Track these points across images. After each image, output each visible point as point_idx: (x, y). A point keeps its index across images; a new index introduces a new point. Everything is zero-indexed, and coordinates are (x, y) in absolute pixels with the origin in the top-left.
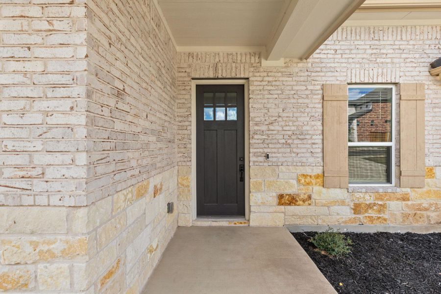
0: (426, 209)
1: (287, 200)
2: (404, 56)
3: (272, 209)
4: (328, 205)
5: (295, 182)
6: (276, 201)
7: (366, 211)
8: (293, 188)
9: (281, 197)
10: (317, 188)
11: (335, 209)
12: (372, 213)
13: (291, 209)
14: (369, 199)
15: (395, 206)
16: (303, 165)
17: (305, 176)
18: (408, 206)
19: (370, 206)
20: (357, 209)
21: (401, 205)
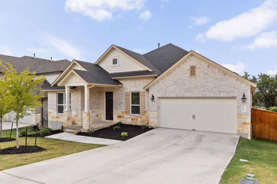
0: (145, 121)
1: (119, 117)
3: (117, 119)
4: (127, 118)
5: (120, 113)
6: (117, 117)
7: (134, 120)
8: (120, 114)
9: (118, 116)
10: (124, 115)
11: (128, 119)
12: (135, 121)
13: (120, 119)
14: (134, 117)
15: (139, 119)
16: (122, 109)
17: (122, 112)
18: (142, 120)
19: (134, 119)
20: (132, 119)
21: (140, 119)
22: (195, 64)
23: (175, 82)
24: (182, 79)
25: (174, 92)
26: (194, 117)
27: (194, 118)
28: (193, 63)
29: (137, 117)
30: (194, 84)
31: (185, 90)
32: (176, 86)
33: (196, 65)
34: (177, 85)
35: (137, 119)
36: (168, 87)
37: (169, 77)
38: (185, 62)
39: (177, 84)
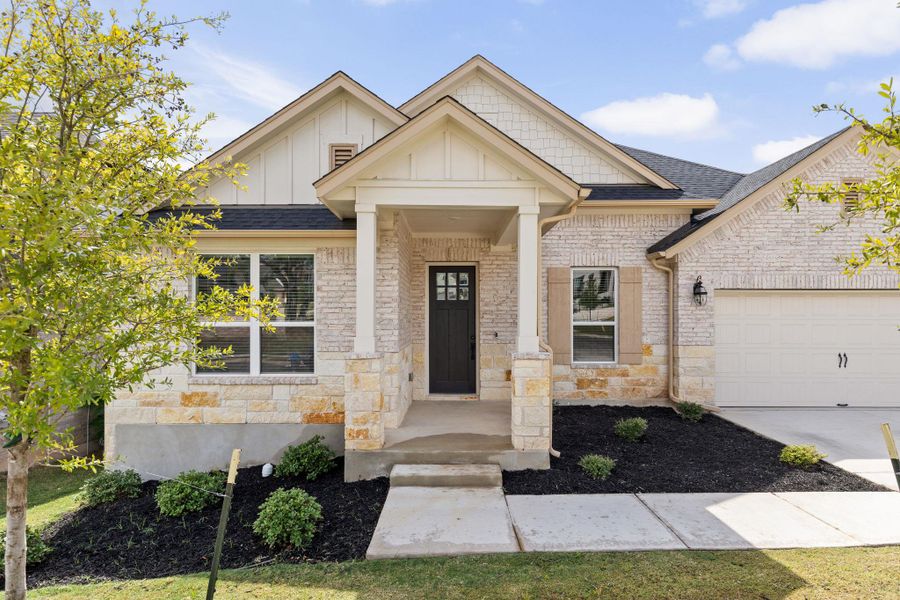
0: (644, 385)
2: (623, 242)
3: (501, 384)
4: (554, 381)
7: (589, 386)
12: (593, 388)
14: (591, 375)
15: (615, 382)
18: (627, 382)
19: (592, 382)
20: (580, 384)
21: (621, 380)
22: (861, 172)
23: (786, 233)
24: (812, 222)
25: (782, 269)
26: (843, 359)
27: (843, 365)
28: (852, 170)
29: (601, 372)
30: (857, 243)
31: (826, 264)
32: (793, 248)
33: (862, 176)
34: (796, 244)
35: (605, 382)
36: (759, 251)
37: (762, 214)
38: (823, 163)
39: (793, 239)
